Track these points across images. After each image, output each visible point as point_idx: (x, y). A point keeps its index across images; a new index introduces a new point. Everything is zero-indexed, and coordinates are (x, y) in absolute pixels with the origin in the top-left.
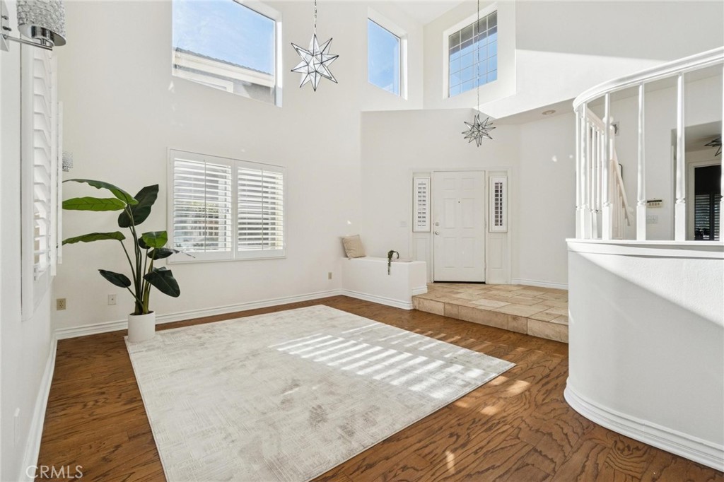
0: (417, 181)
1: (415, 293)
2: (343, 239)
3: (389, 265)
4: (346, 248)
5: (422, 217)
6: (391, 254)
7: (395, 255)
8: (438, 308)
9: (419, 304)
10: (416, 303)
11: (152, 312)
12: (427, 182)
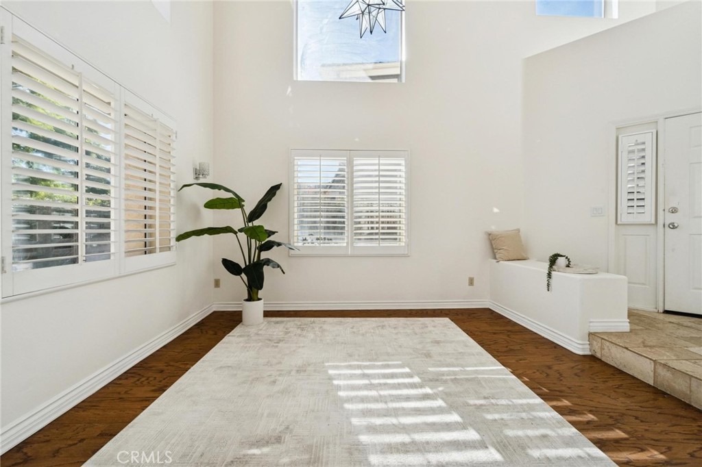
0: (627, 142)
1: (597, 327)
2: (490, 234)
3: (549, 275)
4: (494, 246)
5: (636, 200)
6: (553, 260)
7: (561, 261)
8: (641, 368)
9: (602, 349)
10: (597, 346)
11: (260, 299)
12: (649, 139)
